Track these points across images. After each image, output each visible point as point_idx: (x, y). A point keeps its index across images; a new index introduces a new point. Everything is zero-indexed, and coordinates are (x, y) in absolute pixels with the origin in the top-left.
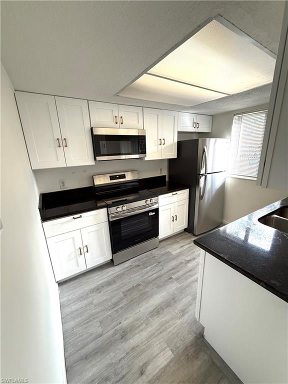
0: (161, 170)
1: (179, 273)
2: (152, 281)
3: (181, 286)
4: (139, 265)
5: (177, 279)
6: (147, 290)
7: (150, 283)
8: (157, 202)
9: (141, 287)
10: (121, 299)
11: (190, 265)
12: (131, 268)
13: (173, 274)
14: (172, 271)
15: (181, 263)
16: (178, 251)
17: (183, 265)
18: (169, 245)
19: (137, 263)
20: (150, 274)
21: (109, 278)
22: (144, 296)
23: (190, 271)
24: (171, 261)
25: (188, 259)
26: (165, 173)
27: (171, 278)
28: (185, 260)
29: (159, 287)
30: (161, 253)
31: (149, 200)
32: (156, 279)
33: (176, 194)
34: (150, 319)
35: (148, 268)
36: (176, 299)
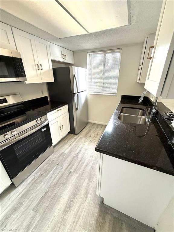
0: (42, 92)
1: (74, 165)
2: (57, 183)
3: (79, 175)
4: (42, 175)
5: (75, 171)
6: (55, 193)
7: (56, 185)
8: (46, 120)
9: (49, 194)
10: (33, 217)
11: (79, 156)
12: (35, 181)
13: (71, 168)
14: (69, 167)
15: (74, 157)
16: (69, 149)
17: (75, 158)
18: (61, 147)
19: (39, 173)
20: (54, 177)
21: (13, 204)
22: (54, 200)
23: (81, 160)
24: (66, 159)
25: (77, 152)
26: (46, 94)
27: (70, 172)
28: (76, 154)
29: (64, 184)
30: (57, 156)
31: (39, 119)
32: (59, 179)
33: (60, 109)
34: (66, 217)
35: (51, 173)
36: (79, 187)
